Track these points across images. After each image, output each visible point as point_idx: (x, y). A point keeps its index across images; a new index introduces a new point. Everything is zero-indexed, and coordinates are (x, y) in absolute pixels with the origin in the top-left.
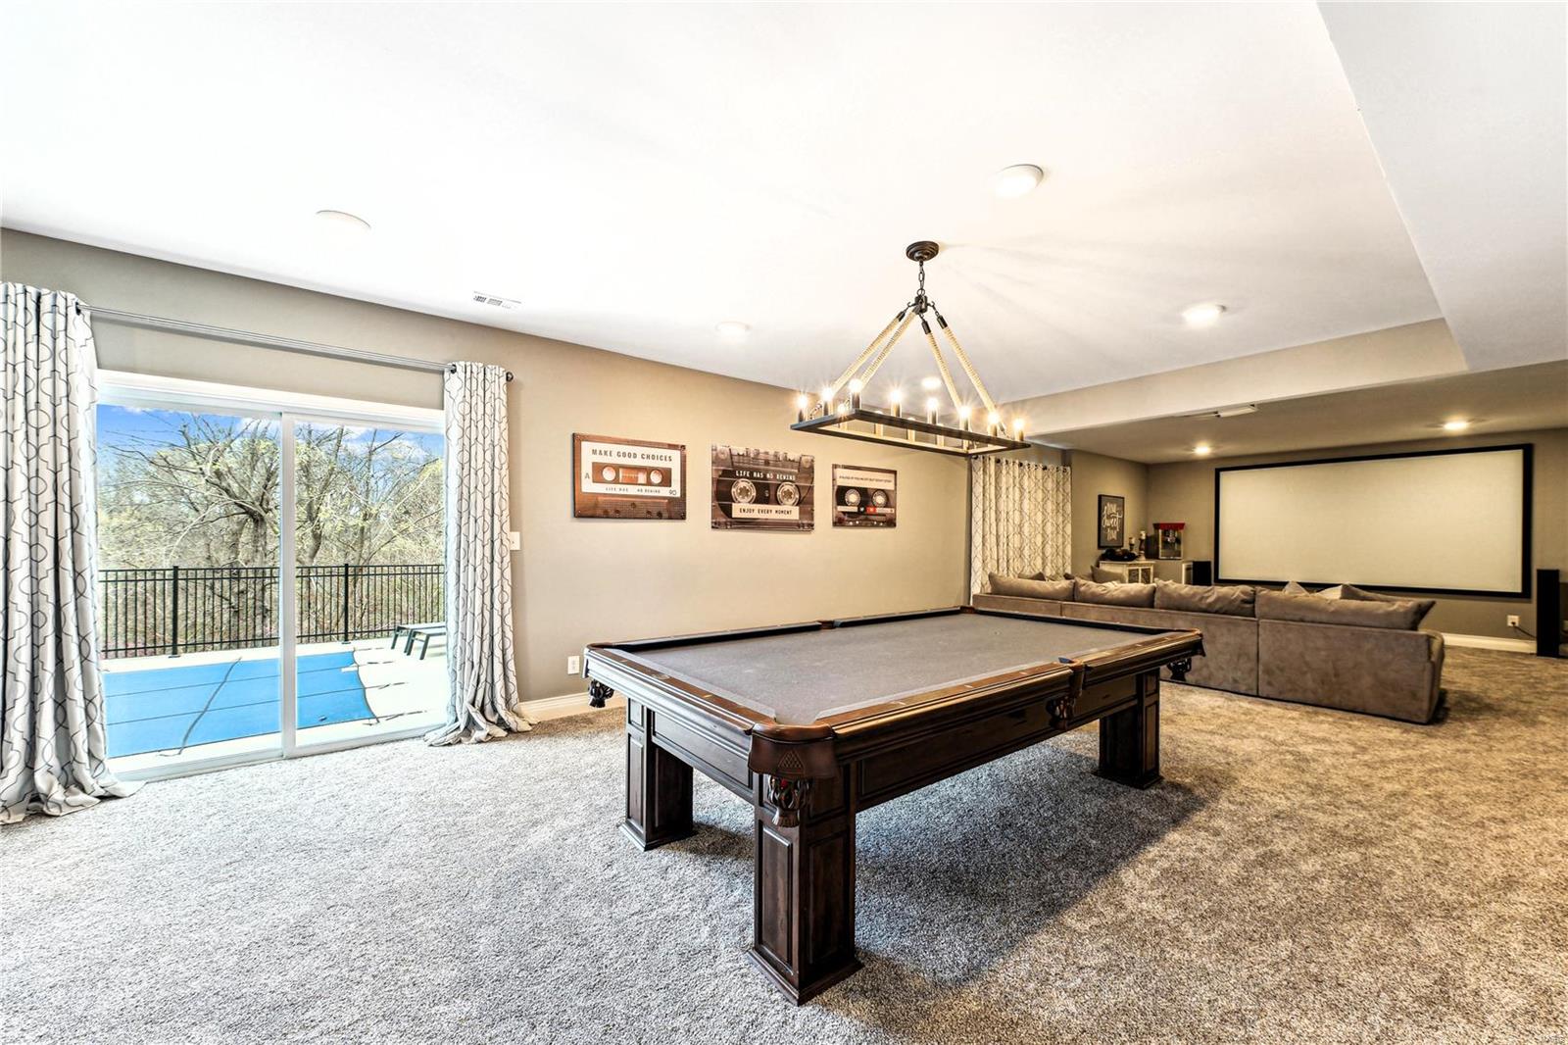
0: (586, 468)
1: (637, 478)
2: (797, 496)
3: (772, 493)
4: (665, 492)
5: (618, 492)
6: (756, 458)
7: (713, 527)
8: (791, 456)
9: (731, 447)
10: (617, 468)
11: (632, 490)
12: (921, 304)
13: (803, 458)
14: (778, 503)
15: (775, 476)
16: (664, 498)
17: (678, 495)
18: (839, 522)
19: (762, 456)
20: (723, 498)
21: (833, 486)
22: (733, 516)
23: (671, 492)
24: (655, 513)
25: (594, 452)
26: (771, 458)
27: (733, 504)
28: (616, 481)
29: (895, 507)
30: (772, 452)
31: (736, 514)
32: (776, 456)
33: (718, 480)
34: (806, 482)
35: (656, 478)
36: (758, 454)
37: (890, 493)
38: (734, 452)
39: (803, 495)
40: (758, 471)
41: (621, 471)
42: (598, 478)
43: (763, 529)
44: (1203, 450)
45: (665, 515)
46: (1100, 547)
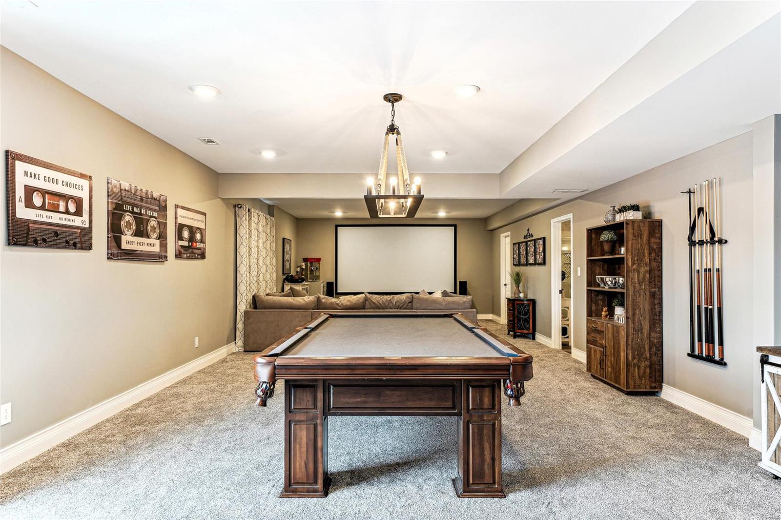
0: (20, 193)
1: (58, 205)
2: (159, 231)
3: (145, 227)
4: (77, 222)
5: (44, 220)
6: (135, 194)
7: (108, 258)
8: (156, 195)
9: (121, 182)
10: (44, 193)
11: (56, 218)
12: (392, 129)
13: (162, 197)
14: (148, 237)
15: (146, 211)
16: (78, 228)
17: (87, 226)
18: (178, 256)
19: (139, 193)
20: (115, 231)
21: (176, 223)
22: (122, 248)
23: (83, 222)
24: (71, 242)
25: (26, 173)
26: (144, 195)
27: (122, 236)
28: (42, 208)
29: (205, 243)
30: (144, 190)
31: (124, 246)
32: (146, 193)
33: (113, 213)
34: (163, 219)
35: (72, 208)
36: (136, 191)
37: (202, 231)
38: (123, 188)
39: (162, 230)
40: (137, 206)
41: (47, 196)
42: (29, 204)
43: (140, 260)
44: (339, 214)
45: (79, 245)
46: (283, 274)
